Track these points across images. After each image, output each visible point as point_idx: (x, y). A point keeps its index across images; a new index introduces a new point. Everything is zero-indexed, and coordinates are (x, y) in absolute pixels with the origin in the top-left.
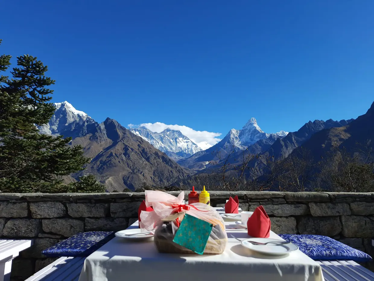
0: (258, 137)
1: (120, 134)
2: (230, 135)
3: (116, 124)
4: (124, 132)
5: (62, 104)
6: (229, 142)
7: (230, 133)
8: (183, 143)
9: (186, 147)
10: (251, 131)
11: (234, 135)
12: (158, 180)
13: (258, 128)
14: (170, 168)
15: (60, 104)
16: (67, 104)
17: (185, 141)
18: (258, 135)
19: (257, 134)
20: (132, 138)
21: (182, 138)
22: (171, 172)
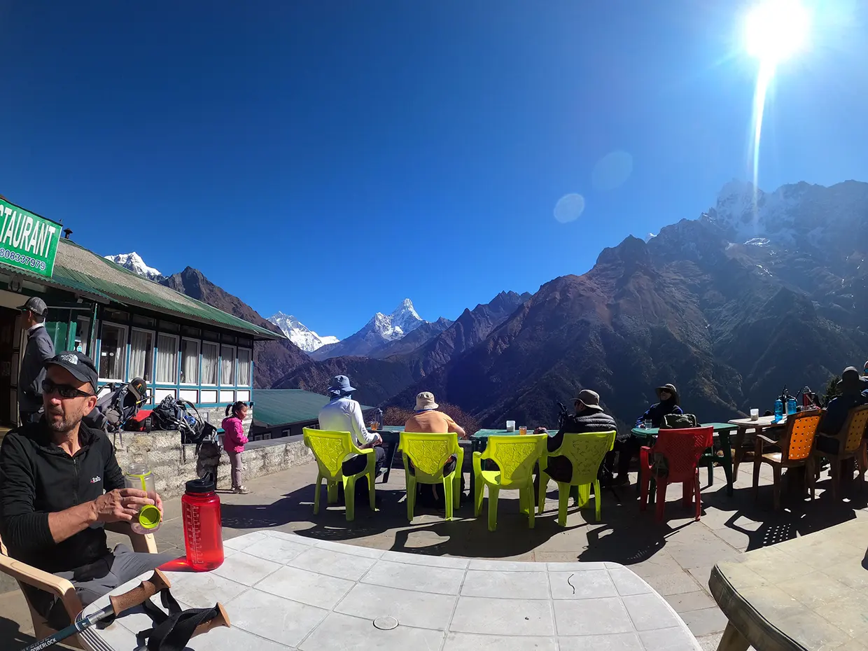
0: (414, 326)
1: (205, 292)
2: (375, 321)
3: (200, 277)
4: (211, 289)
5: (129, 257)
6: (374, 331)
7: (375, 318)
8: (299, 336)
9: (304, 343)
10: (406, 317)
11: (380, 322)
12: (265, 368)
13: (415, 314)
14: (288, 352)
15: (126, 256)
16: (135, 255)
17: (303, 333)
18: (415, 323)
19: (414, 321)
20: (224, 298)
21: (298, 329)
22: (290, 357)
